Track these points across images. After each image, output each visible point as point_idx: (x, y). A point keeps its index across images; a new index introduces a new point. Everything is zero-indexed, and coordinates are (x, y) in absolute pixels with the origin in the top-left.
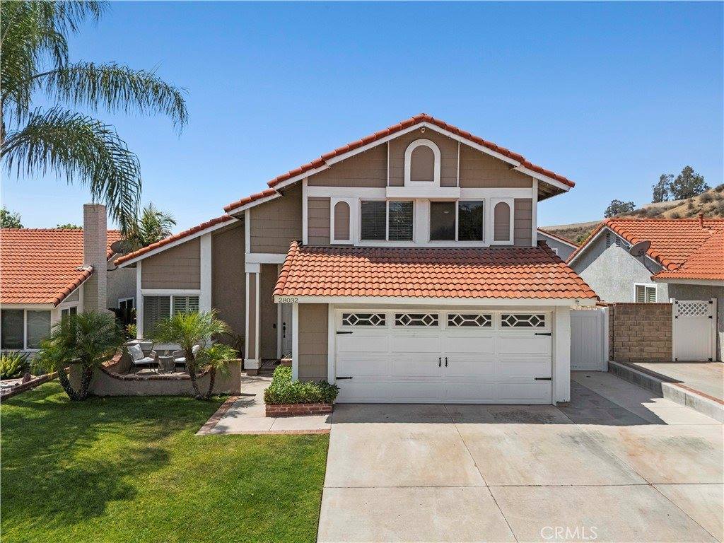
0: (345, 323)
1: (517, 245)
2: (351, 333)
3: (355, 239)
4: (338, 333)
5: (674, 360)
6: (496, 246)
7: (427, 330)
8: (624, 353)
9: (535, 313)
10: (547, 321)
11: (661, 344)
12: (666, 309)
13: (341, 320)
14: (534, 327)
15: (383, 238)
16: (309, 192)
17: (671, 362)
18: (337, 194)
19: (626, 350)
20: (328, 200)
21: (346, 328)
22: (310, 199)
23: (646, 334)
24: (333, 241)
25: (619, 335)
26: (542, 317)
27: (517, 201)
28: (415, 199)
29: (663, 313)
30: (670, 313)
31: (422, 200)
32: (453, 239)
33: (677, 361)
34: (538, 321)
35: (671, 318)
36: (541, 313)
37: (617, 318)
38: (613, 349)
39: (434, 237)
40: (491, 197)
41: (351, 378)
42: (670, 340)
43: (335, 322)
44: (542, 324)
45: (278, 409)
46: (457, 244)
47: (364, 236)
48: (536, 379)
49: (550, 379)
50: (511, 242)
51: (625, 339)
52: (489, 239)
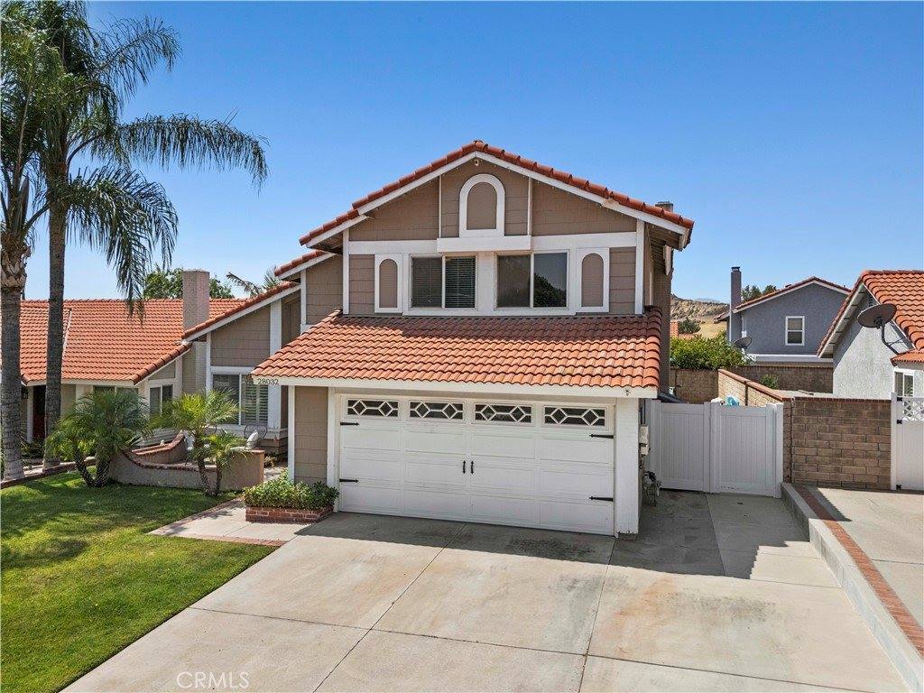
0: (351, 412)
1: (615, 312)
2: (357, 424)
3: (404, 305)
4: (342, 424)
5: (893, 487)
6: (585, 314)
7: (448, 424)
8: (808, 472)
9: (590, 407)
10: (608, 418)
11: (871, 463)
12: (879, 408)
13: (345, 407)
14: (590, 426)
15: (438, 304)
16: (351, 248)
17: (887, 489)
18: (381, 250)
19: (811, 469)
20: (372, 257)
21: (352, 419)
22: (352, 257)
23: (845, 445)
24: (378, 309)
25: (799, 445)
26: (601, 413)
27: (612, 251)
28: (477, 253)
29: (875, 415)
30: (888, 415)
31: (487, 254)
32: (528, 305)
33: (899, 489)
34: (596, 417)
35: (889, 423)
36: (599, 406)
37: (798, 420)
38: (789, 465)
39: (503, 302)
40: (577, 246)
41: (357, 481)
42: (886, 456)
43: (336, 410)
44: (601, 423)
45: (258, 513)
46: (532, 311)
47: (416, 303)
48: (592, 498)
49: (611, 500)
50: (605, 308)
51: (810, 451)
52: (574, 305)
